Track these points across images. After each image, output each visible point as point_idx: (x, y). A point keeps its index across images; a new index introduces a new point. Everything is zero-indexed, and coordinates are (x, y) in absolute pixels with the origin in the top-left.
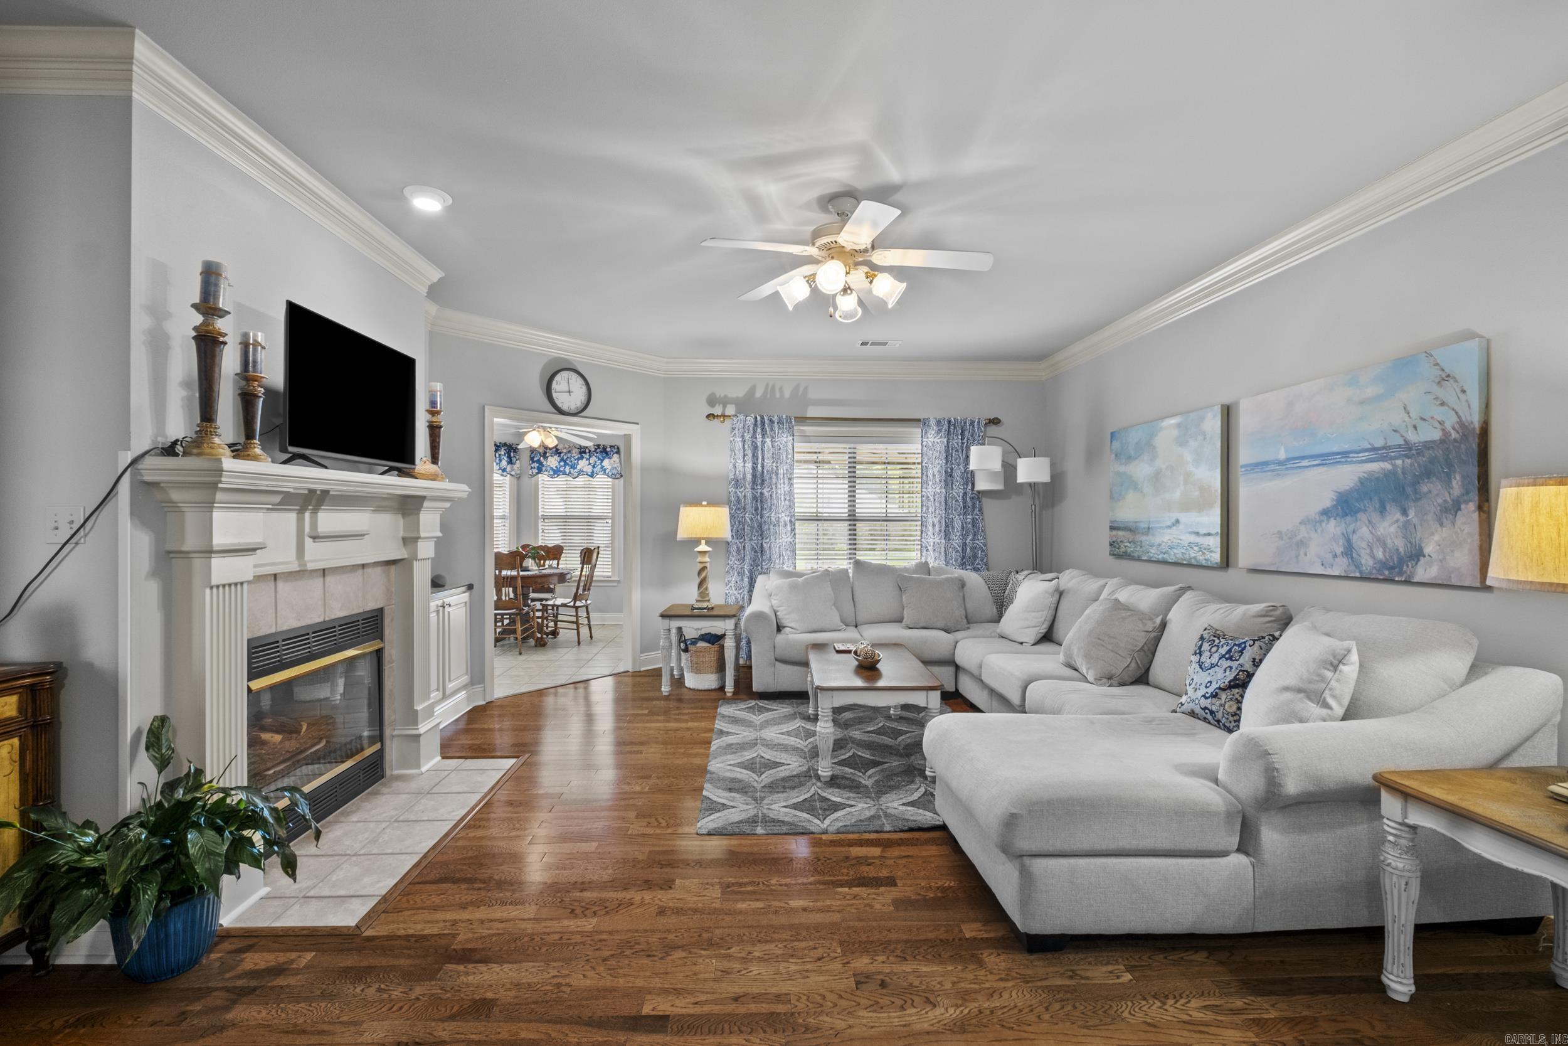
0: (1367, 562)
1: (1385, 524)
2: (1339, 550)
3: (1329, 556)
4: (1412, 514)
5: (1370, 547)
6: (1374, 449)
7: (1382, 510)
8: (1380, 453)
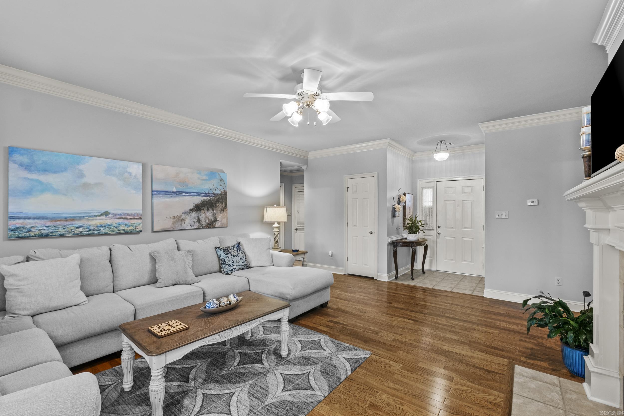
0: (204, 224)
1: (209, 213)
2: (196, 221)
3: (193, 223)
4: (215, 211)
5: (205, 219)
6: (206, 193)
7: (208, 210)
8: (207, 194)
